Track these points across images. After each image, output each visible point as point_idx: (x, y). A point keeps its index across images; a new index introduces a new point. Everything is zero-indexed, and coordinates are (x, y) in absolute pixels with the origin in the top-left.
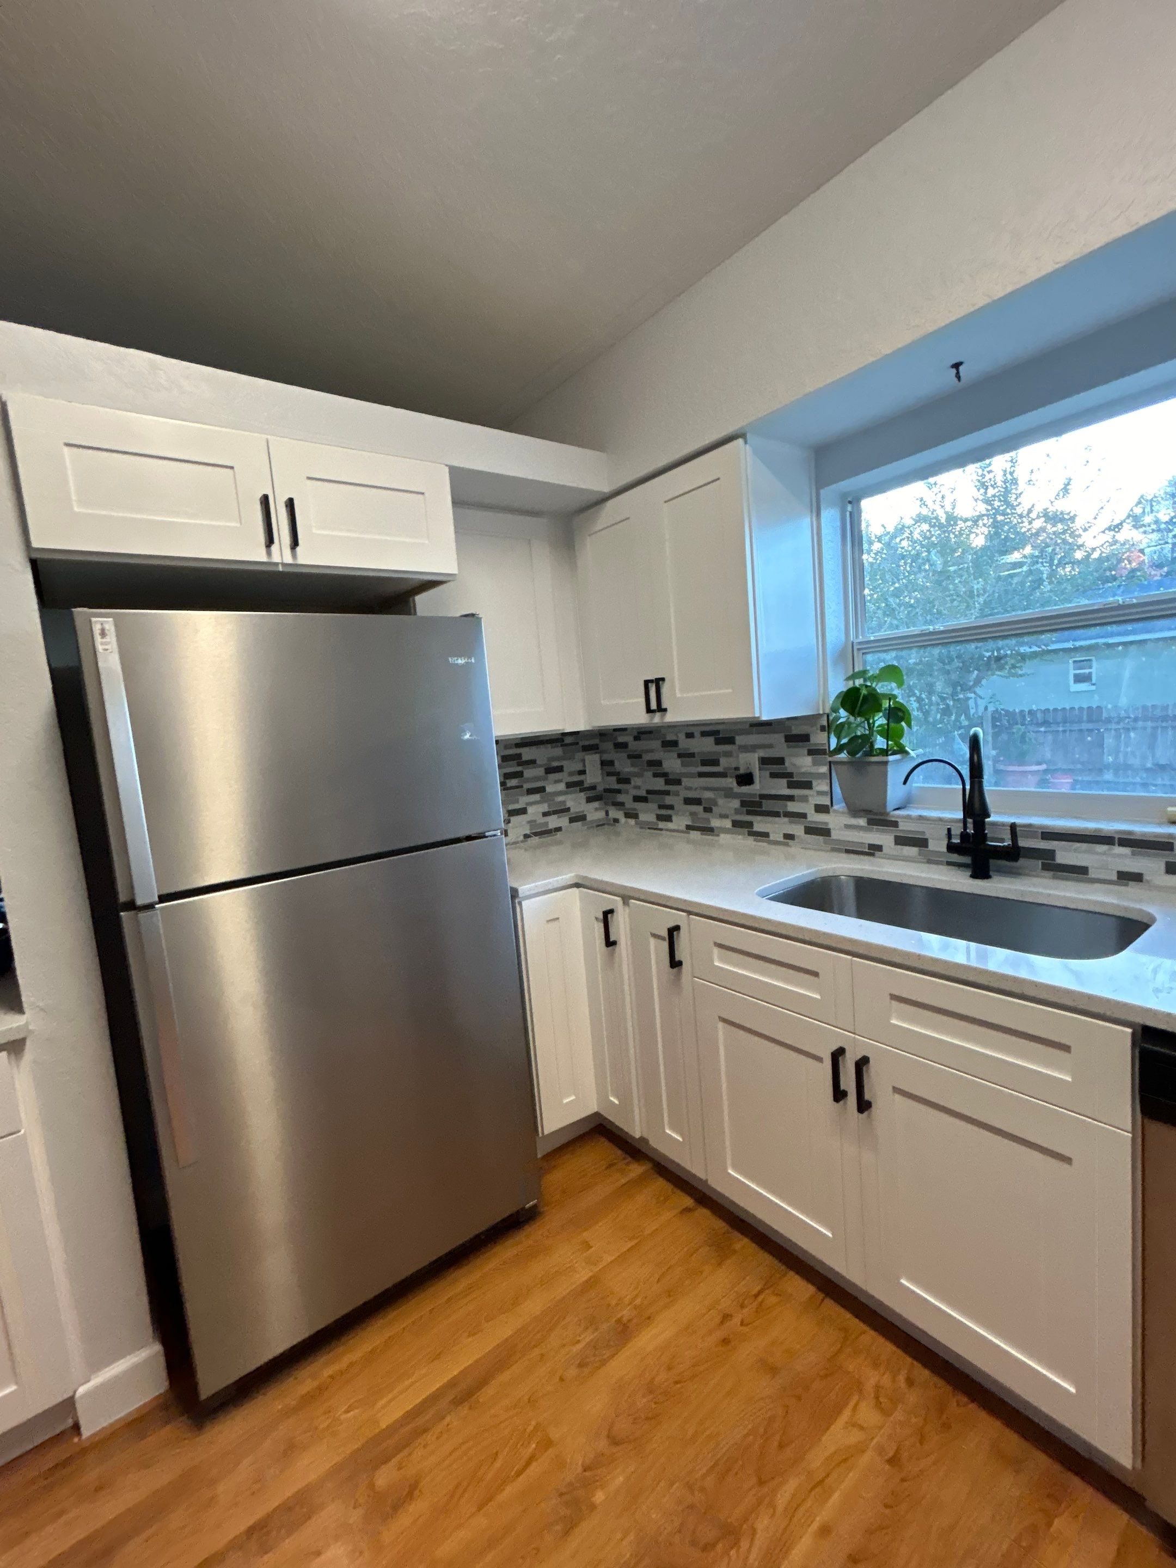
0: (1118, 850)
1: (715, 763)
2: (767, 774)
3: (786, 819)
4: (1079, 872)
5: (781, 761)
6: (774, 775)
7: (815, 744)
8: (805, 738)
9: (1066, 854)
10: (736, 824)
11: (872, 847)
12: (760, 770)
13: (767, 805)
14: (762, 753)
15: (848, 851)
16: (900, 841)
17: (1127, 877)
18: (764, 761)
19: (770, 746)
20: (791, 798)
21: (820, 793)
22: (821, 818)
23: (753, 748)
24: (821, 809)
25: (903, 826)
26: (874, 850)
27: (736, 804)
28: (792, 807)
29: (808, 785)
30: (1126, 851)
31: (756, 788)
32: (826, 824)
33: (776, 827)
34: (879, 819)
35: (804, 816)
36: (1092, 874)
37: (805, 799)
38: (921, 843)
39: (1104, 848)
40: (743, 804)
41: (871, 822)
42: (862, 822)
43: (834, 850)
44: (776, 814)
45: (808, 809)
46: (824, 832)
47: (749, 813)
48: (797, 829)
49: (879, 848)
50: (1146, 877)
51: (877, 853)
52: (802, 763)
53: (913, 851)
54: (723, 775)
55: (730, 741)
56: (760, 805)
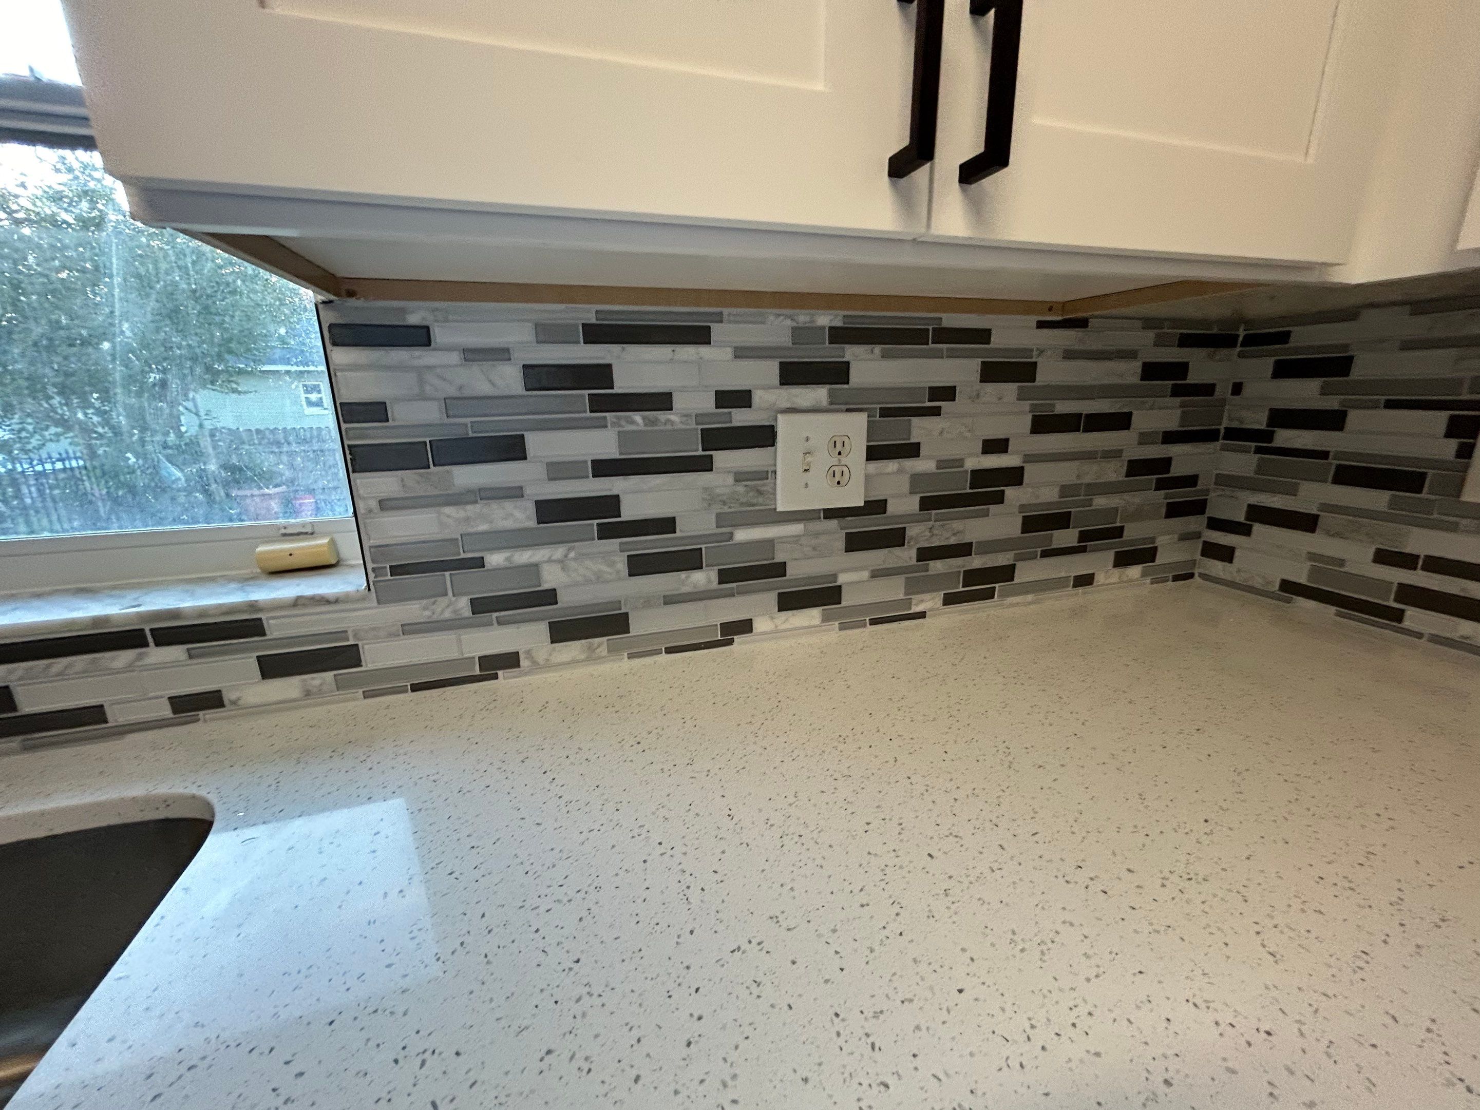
0: (156, 655)
9: (42, 689)
30: (176, 652)
39: (123, 657)
50: (228, 696)
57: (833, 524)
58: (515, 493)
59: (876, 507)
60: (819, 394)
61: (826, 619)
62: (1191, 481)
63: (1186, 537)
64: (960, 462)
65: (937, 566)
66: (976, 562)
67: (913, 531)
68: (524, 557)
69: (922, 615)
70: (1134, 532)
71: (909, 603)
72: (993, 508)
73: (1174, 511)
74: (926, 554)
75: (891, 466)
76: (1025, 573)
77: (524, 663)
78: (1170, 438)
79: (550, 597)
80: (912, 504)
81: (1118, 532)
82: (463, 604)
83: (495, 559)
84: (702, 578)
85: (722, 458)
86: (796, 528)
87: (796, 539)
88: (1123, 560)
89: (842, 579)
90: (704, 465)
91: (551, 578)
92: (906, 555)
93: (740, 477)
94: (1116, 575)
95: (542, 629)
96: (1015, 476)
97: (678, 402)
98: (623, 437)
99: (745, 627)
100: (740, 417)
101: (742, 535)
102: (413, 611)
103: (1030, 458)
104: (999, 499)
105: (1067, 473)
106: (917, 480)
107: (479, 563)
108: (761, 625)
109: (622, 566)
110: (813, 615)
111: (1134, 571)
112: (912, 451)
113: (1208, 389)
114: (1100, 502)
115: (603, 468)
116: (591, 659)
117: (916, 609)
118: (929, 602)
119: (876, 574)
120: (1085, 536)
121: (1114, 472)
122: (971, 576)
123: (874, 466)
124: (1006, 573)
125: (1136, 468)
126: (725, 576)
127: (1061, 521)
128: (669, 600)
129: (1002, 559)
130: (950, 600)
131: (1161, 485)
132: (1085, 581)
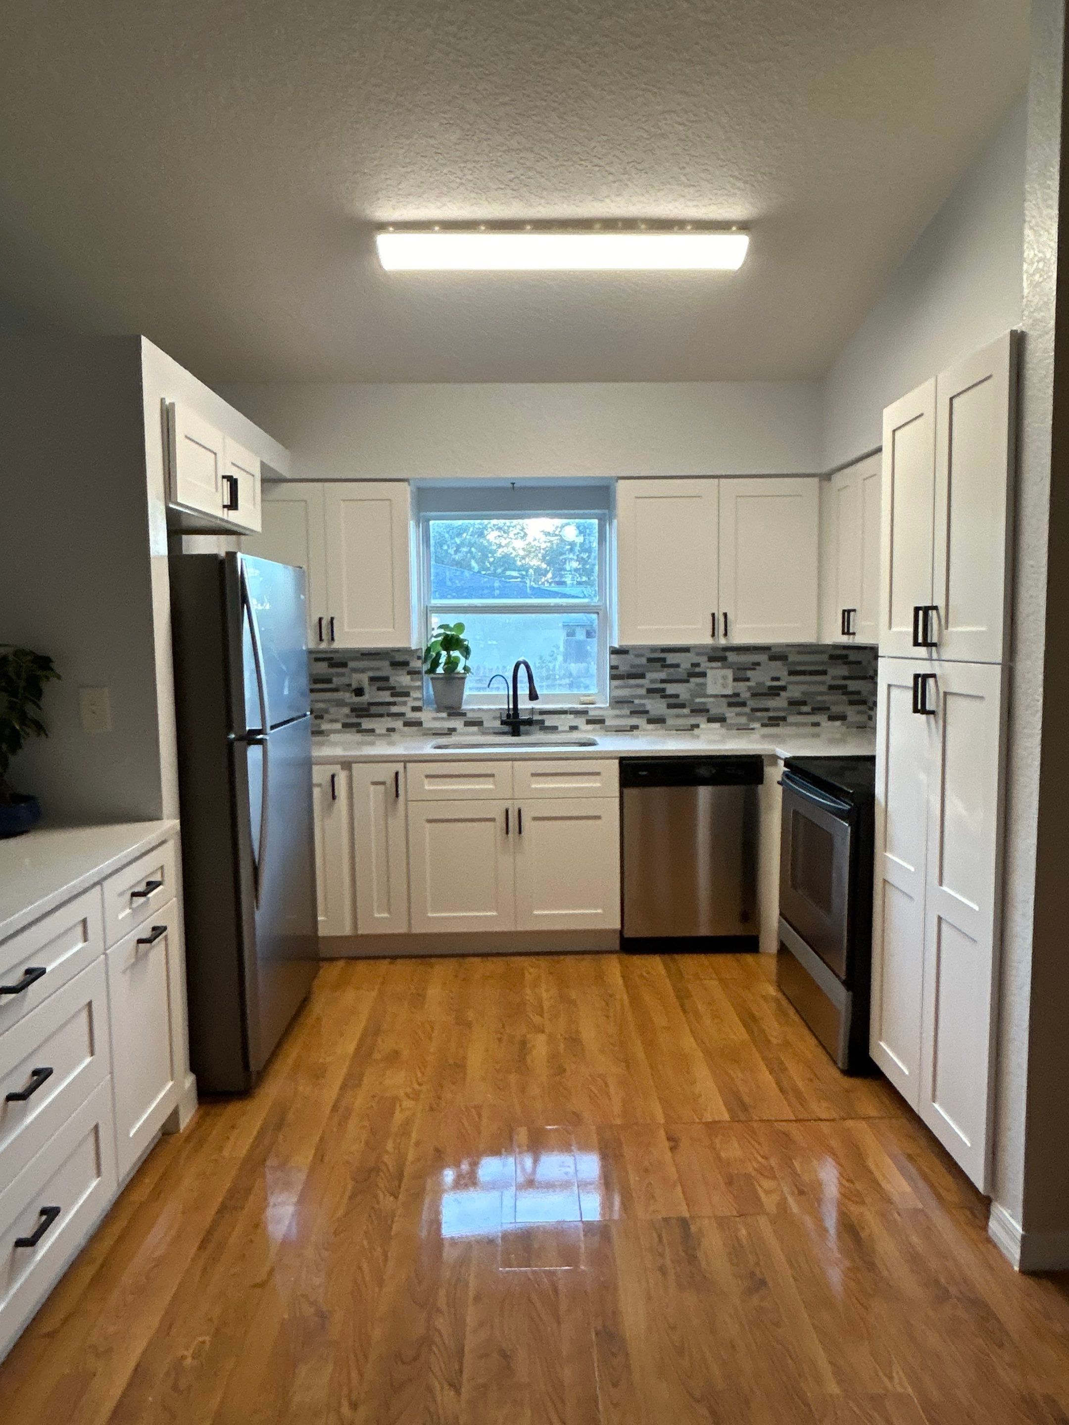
0: (568, 716)
1: (329, 681)
2: (375, 688)
3: (389, 719)
4: (554, 729)
5: (386, 679)
6: (379, 689)
7: (414, 668)
8: (406, 664)
9: (549, 721)
10: (345, 725)
11: (449, 729)
12: (369, 684)
13: (374, 710)
14: (371, 674)
15: (434, 734)
16: (468, 724)
17: (574, 728)
18: (372, 679)
19: (378, 669)
20: (394, 704)
21: (416, 699)
22: (417, 715)
23: (363, 671)
24: (415, 709)
25: (469, 715)
26: (451, 731)
27: (346, 710)
28: (394, 709)
29: (407, 694)
30: (572, 716)
31: (366, 698)
32: (420, 718)
33: (380, 725)
34: (454, 711)
35: (403, 714)
36: (560, 729)
37: (405, 703)
38: (479, 723)
39: (563, 716)
40: (353, 710)
41: (449, 715)
42: (444, 715)
43: (425, 734)
44: (381, 716)
45: (406, 709)
46: (419, 724)
47: (358, 716)
48: (398, 724)
49: (454, 730)
50: (580, 727)
51: (453, 733)
52: (403, 679)
53: (475, 729)
54: (336, 690)
55: (344, 665)
56: (367, 710)
57: (723, 699)
58: (642, 686)
59: (737, 695)
60: (719, 664)
61: (722, 726)
62: (858, 693)
63: (859, 712)
64: (763, 683)
65: (759, 714)
66: (771, 714)
67: (748, 703)
68: (643, 701)
69: (753, 729)
70: (836, 709)
71: (749, 725)
72: (777, 698)
73: (852, 703)
74: (754, 710)
75: (741, 684)
76: (791, 719)
77: (640, 728)
78: (845, 678)
79: (647, 712)
80: (748, 695)
81: (828, 709)
82: (628, 712)
83: (637, 701)
84: (686, 711)
85: (692, 680)
86: (711, 700)
87: (713, 702)
88: (832, 718)
89: (727, 715)
90: (688, 681)
91: (648, 707)
92: (747, 710)
93: (697, 685)
94: (830, 723)
95: (645, 720)
96: (784, 688)
97: (682, 666)
98: (668, 674)
99: (697, 726)
100: (697, 670)
101: (698, 700)
102: (617, 712)
103: (789, 683)
104: (778, 695)
105: (804, 688)
106: (749, 688)
107: (633, 702)
108: (702, 726)
109: (665, 706)
110: (717, 725)
111: (838, 723)
112: (748, 680)
113: (859, 663)
114: (819, 698)
115: (663, 681)
116: (656, 730)
117: (752, 726)
118: (757, 725)
119: (738, 714)
120: (813, 709)
121: (823, 688)
122: (770, 718)
123: (736, 684)
124: (784, 719)
125: (831, 687)
126: (692, 711)
127: (804, 703)
128: (678, 716)
129: (781, 714)
130: (763, 725)
131: (843, 694)
132: (816, 724)
